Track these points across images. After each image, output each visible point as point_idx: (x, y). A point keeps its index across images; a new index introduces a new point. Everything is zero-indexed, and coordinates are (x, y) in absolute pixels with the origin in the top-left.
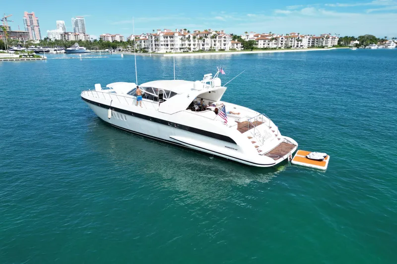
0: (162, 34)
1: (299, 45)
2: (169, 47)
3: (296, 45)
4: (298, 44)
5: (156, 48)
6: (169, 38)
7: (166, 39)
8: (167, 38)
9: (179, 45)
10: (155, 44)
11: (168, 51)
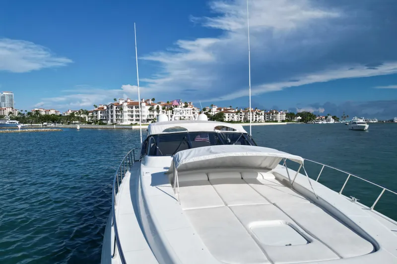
0: (125, 104)
1: (258, 119)
2: (134, 118)
3: (254, 119)
4: (256, 118)
5: (117, 120)
6: (134, 109)
7: (130, 109)
8: (132, 108)
9: (147, 116)
10: (117, 115)
11: (134, 122)
